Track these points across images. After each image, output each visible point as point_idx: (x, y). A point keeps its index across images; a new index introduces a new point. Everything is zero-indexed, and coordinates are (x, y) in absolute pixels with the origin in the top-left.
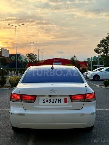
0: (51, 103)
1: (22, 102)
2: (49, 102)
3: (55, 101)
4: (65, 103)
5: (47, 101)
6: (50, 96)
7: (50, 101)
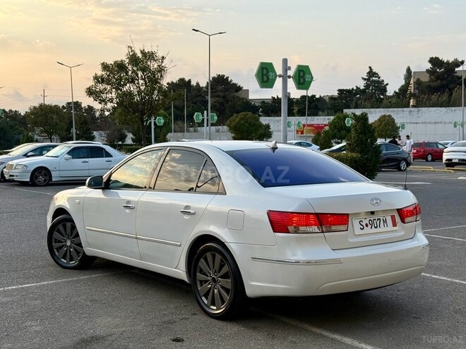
0: (374, 230)
1: (323, 232)
2: (370, 226)
3: (378, 223)
4: (394, 226)
5: (367, 225)
6: (372, 213)
7: (372, 224)
